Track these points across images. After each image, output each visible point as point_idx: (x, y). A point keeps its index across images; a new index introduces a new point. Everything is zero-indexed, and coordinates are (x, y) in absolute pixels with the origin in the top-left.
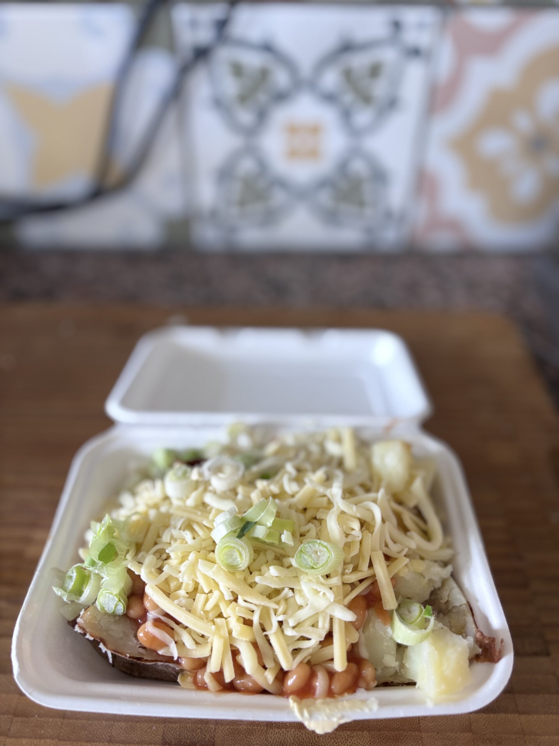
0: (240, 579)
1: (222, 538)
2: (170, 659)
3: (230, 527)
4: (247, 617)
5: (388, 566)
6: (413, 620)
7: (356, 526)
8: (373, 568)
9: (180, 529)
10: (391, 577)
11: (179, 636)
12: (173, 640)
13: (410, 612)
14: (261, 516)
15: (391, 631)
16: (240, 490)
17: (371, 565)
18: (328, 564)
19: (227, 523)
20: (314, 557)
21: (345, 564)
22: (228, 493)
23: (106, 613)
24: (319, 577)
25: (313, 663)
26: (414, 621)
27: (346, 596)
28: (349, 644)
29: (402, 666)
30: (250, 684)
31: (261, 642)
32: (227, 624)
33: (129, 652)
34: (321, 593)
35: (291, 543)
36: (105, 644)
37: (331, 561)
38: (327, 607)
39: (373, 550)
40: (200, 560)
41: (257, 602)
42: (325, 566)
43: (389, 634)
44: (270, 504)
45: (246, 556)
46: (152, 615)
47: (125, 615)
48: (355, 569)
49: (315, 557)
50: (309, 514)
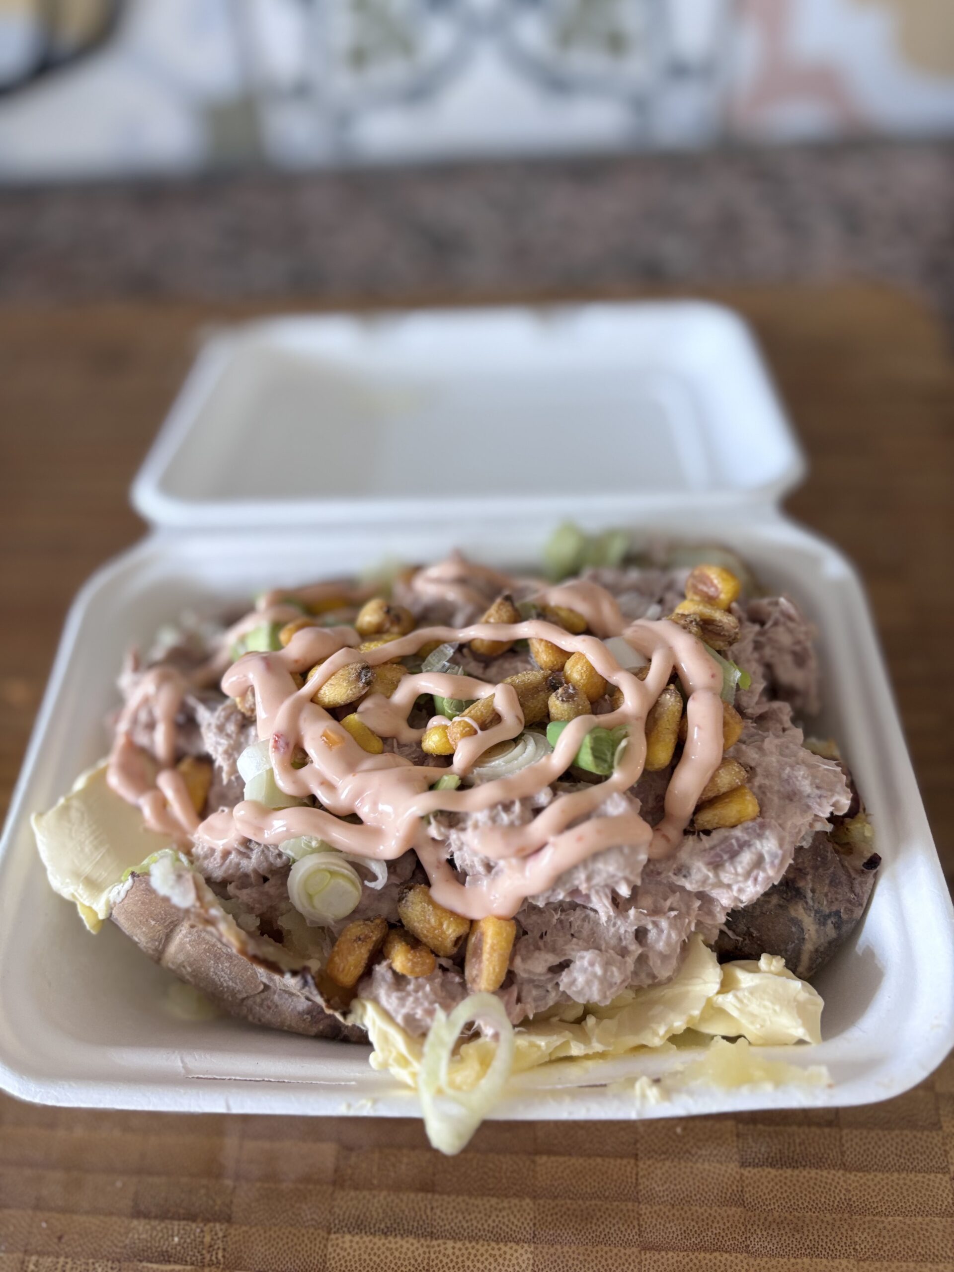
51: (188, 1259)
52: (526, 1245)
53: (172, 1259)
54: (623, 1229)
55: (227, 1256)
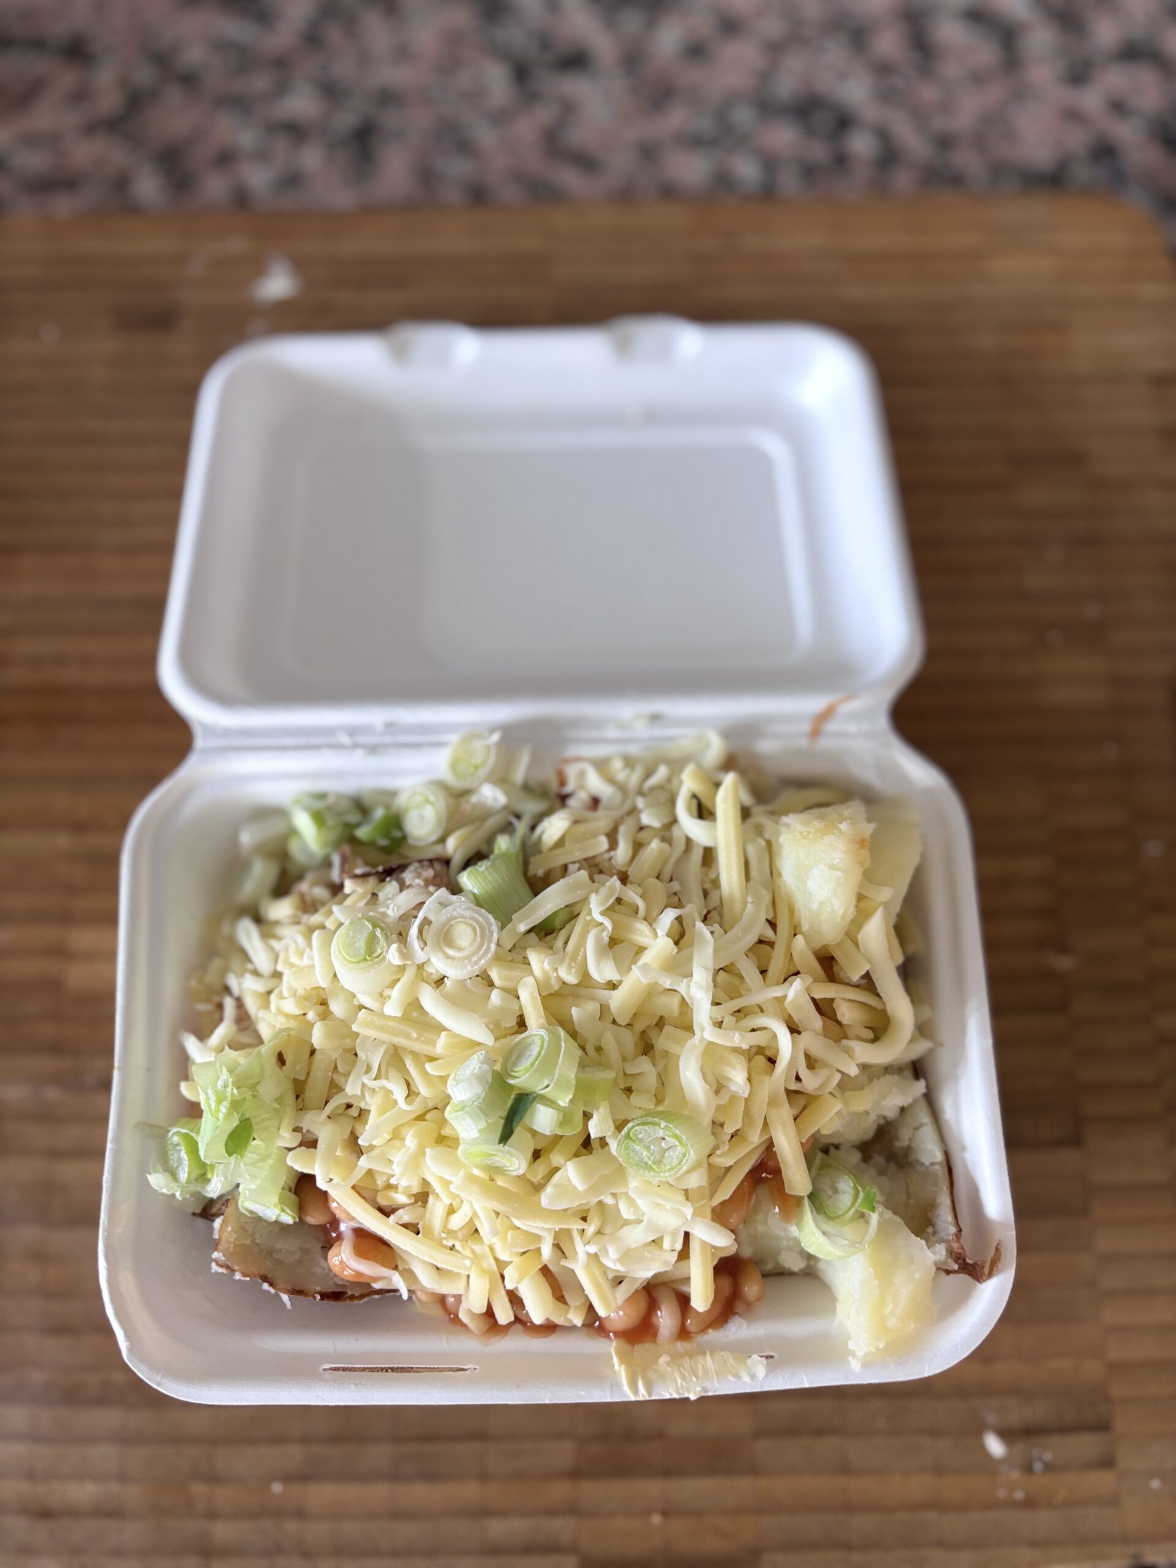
3: (482, 1116)
5: (798, 1127)
6: (840, 1213)
7: (739, 1070)
8: (769, 1130)
9: (379, 1074)
10: (803, 1142)
11: (406, 1264)
12: (395, 1272)
13: (835, 1191)
15: (797, 1230)
16: (495, 976)
18: (682, 1168)
19: (478, 1108)
22: (469, 982)
23: (262, 1220)
25: (652, 1290)
26: (844, 1213)
28: (719, 1259)
36: (271, 1284)
37: (688, 1164)
38: (680, 1226)
39: (771, 1105)
40: (428, 1150)
41: (547, 1226)
42: (676, 1170)
43: (792, 1233)
46: (346, 1228)
47: (301, 1223)
49: (656, 1150)
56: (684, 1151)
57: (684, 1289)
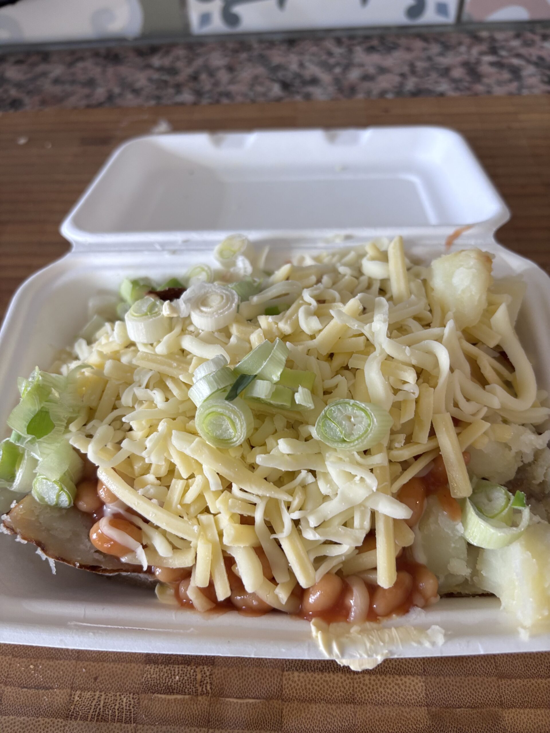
0: (235, 457)
1: (205, 400)
2: (138, 568)
3: (215, 384)
4: (246, 514)
5: (458, 434)
6: (496, 512)
7: (410, 377)
8: (436, 437)
9: (147, 387)
10: (463, 450)
11: (149, 538)
12: (139, 544)
13: (490, 500)
14: (262, 367)
15: (463, 528)
16: (234, 330)
17: (432, 434)
18: (367, 436)
19: (212, 379)
20: (345, 425)
21: (393, 432)
22: (216, 334)
23: (48, 506)
24: (353, 455)
25: (345, 574)
26: (497, 514)
27: (394, 479)
28: (399, 549)
29: (475, 572)
30: (255, 603)
31: (267, 547)
32: (217, 522)
33: (79, 559)
34: (358, 478)
35: (311, 405)
36: (43, 550)
37: (372, 431)
38: (367, 499)
39: (436, 412)
40: (174, 432)
41: (260, 493)
42: (363, 438)
43: (458, 532)
44: (276, 349)
45: (242, 426)
46: (109, 509)
47: (74, 508)
48: (409, 440)
49: (347, 425)
50: (337, 361)
51: (186, 690)
52: (419, 678)
53: (175, 691)
54: (485, 665)
55: (213, 688)
56: (369, 422)
57: (371, 576)
